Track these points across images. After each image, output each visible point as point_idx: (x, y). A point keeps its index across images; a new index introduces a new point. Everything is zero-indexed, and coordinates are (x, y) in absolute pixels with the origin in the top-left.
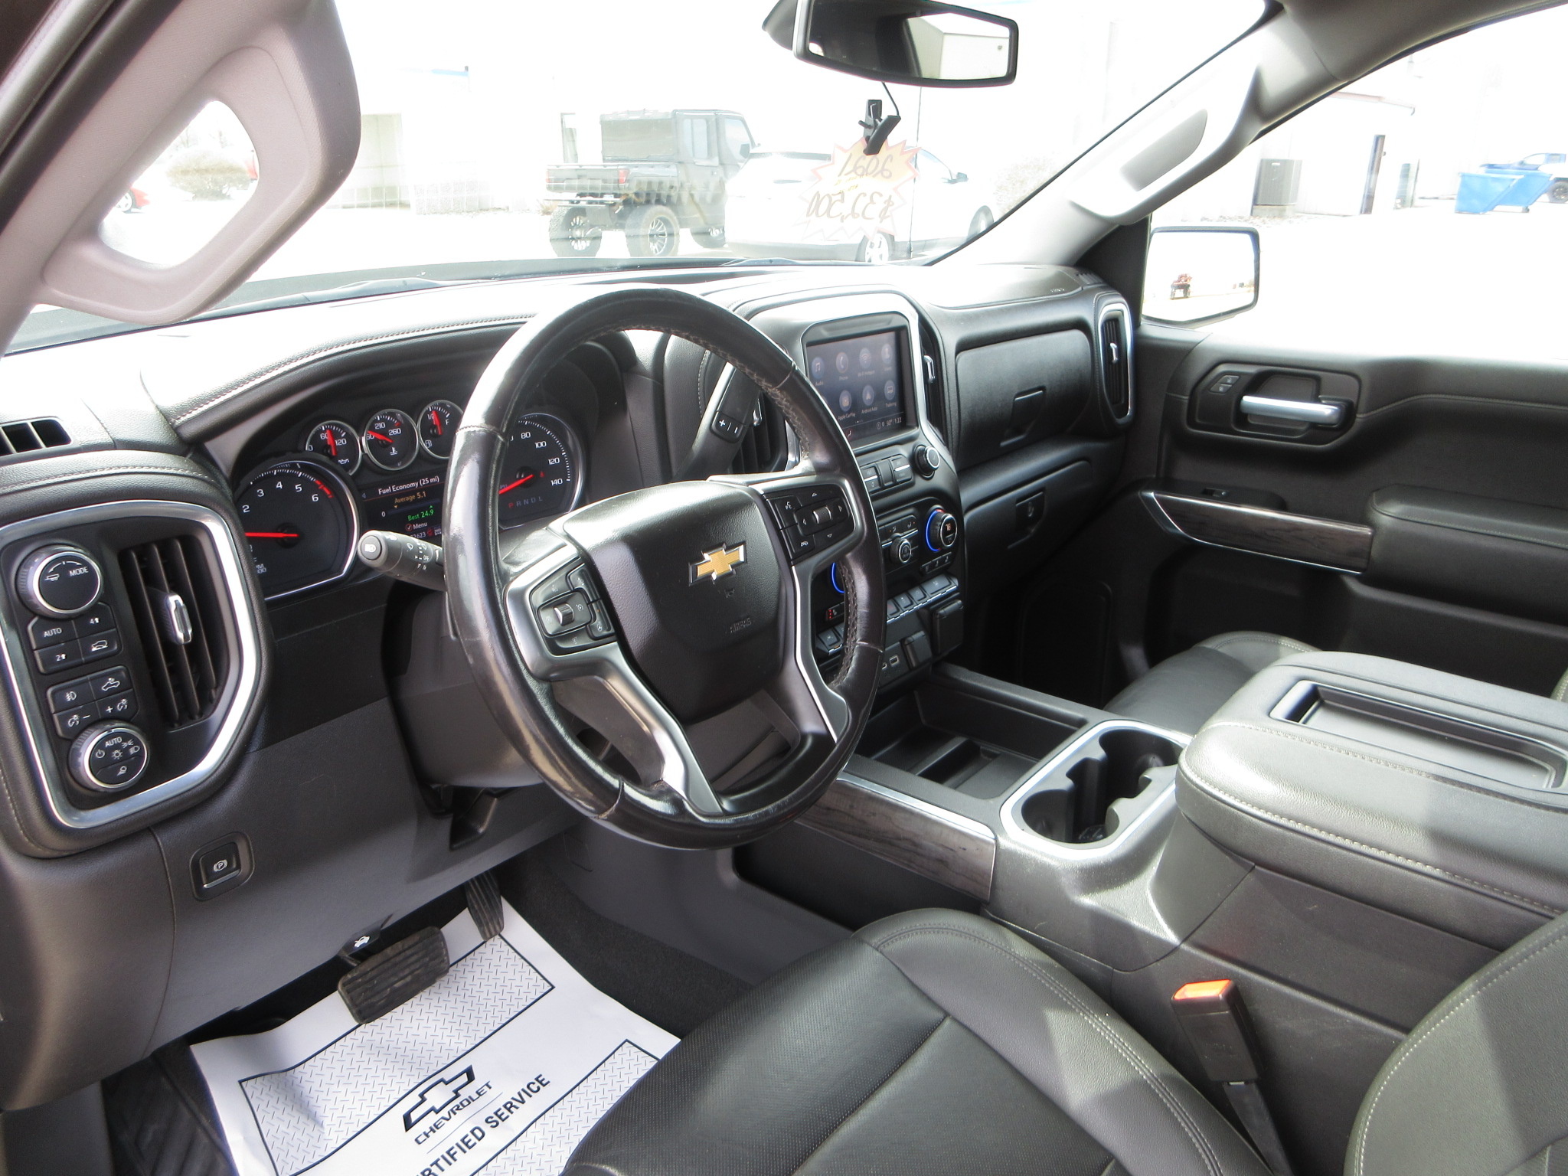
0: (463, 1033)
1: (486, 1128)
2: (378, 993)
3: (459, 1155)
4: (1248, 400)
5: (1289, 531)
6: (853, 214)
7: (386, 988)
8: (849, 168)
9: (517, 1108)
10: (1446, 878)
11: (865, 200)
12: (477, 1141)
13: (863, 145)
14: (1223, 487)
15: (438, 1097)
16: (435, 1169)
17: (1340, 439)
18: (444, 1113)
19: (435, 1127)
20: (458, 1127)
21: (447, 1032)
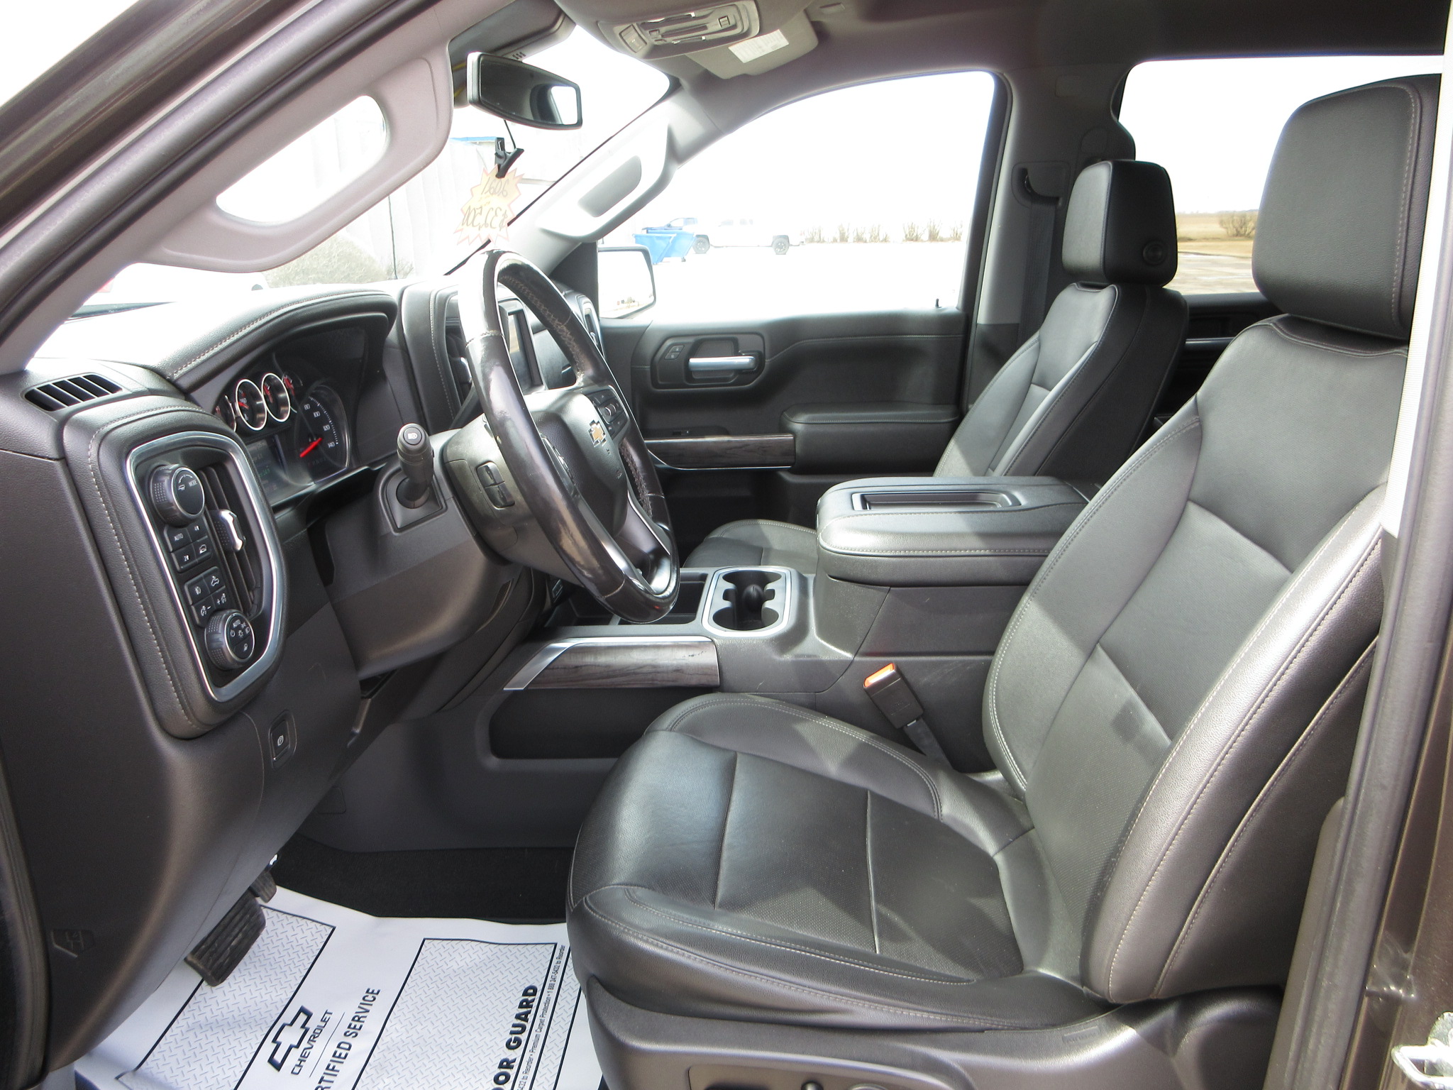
0: (278, 987)
1: (349, 1040)
2: (221, 955)
3: (338, 1067)
4: (693, 361)
5: (741, 447)
6: (486, 224)
7: (226, 948)
8: (487, 189)
9: (365, 1017)
10: (992, 554)
11: (492, 213)
12: (347, 1051)
13: (496, 171)
14: (688, 429)
15: (290, 1037)
16: (323, 1085)
17: (759, 378)
18: (304, 1044)
19: (303, 1058)
20: (322, 1051)
21: (263, 992)
